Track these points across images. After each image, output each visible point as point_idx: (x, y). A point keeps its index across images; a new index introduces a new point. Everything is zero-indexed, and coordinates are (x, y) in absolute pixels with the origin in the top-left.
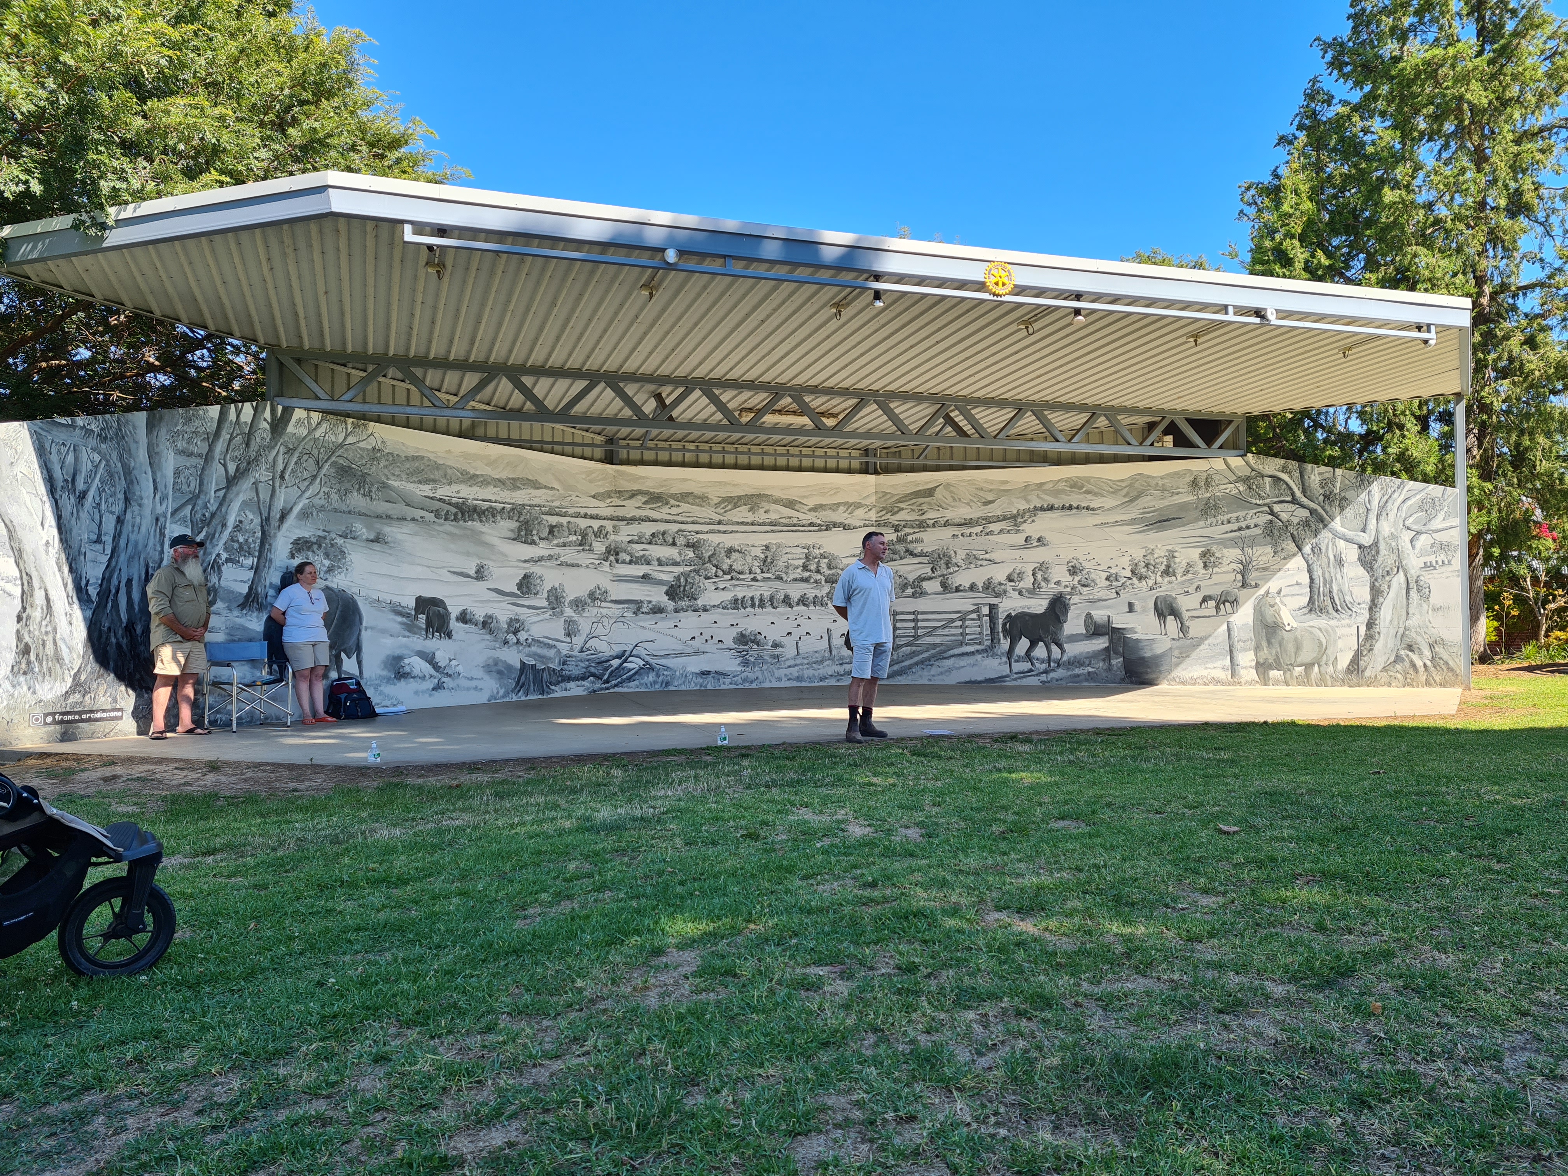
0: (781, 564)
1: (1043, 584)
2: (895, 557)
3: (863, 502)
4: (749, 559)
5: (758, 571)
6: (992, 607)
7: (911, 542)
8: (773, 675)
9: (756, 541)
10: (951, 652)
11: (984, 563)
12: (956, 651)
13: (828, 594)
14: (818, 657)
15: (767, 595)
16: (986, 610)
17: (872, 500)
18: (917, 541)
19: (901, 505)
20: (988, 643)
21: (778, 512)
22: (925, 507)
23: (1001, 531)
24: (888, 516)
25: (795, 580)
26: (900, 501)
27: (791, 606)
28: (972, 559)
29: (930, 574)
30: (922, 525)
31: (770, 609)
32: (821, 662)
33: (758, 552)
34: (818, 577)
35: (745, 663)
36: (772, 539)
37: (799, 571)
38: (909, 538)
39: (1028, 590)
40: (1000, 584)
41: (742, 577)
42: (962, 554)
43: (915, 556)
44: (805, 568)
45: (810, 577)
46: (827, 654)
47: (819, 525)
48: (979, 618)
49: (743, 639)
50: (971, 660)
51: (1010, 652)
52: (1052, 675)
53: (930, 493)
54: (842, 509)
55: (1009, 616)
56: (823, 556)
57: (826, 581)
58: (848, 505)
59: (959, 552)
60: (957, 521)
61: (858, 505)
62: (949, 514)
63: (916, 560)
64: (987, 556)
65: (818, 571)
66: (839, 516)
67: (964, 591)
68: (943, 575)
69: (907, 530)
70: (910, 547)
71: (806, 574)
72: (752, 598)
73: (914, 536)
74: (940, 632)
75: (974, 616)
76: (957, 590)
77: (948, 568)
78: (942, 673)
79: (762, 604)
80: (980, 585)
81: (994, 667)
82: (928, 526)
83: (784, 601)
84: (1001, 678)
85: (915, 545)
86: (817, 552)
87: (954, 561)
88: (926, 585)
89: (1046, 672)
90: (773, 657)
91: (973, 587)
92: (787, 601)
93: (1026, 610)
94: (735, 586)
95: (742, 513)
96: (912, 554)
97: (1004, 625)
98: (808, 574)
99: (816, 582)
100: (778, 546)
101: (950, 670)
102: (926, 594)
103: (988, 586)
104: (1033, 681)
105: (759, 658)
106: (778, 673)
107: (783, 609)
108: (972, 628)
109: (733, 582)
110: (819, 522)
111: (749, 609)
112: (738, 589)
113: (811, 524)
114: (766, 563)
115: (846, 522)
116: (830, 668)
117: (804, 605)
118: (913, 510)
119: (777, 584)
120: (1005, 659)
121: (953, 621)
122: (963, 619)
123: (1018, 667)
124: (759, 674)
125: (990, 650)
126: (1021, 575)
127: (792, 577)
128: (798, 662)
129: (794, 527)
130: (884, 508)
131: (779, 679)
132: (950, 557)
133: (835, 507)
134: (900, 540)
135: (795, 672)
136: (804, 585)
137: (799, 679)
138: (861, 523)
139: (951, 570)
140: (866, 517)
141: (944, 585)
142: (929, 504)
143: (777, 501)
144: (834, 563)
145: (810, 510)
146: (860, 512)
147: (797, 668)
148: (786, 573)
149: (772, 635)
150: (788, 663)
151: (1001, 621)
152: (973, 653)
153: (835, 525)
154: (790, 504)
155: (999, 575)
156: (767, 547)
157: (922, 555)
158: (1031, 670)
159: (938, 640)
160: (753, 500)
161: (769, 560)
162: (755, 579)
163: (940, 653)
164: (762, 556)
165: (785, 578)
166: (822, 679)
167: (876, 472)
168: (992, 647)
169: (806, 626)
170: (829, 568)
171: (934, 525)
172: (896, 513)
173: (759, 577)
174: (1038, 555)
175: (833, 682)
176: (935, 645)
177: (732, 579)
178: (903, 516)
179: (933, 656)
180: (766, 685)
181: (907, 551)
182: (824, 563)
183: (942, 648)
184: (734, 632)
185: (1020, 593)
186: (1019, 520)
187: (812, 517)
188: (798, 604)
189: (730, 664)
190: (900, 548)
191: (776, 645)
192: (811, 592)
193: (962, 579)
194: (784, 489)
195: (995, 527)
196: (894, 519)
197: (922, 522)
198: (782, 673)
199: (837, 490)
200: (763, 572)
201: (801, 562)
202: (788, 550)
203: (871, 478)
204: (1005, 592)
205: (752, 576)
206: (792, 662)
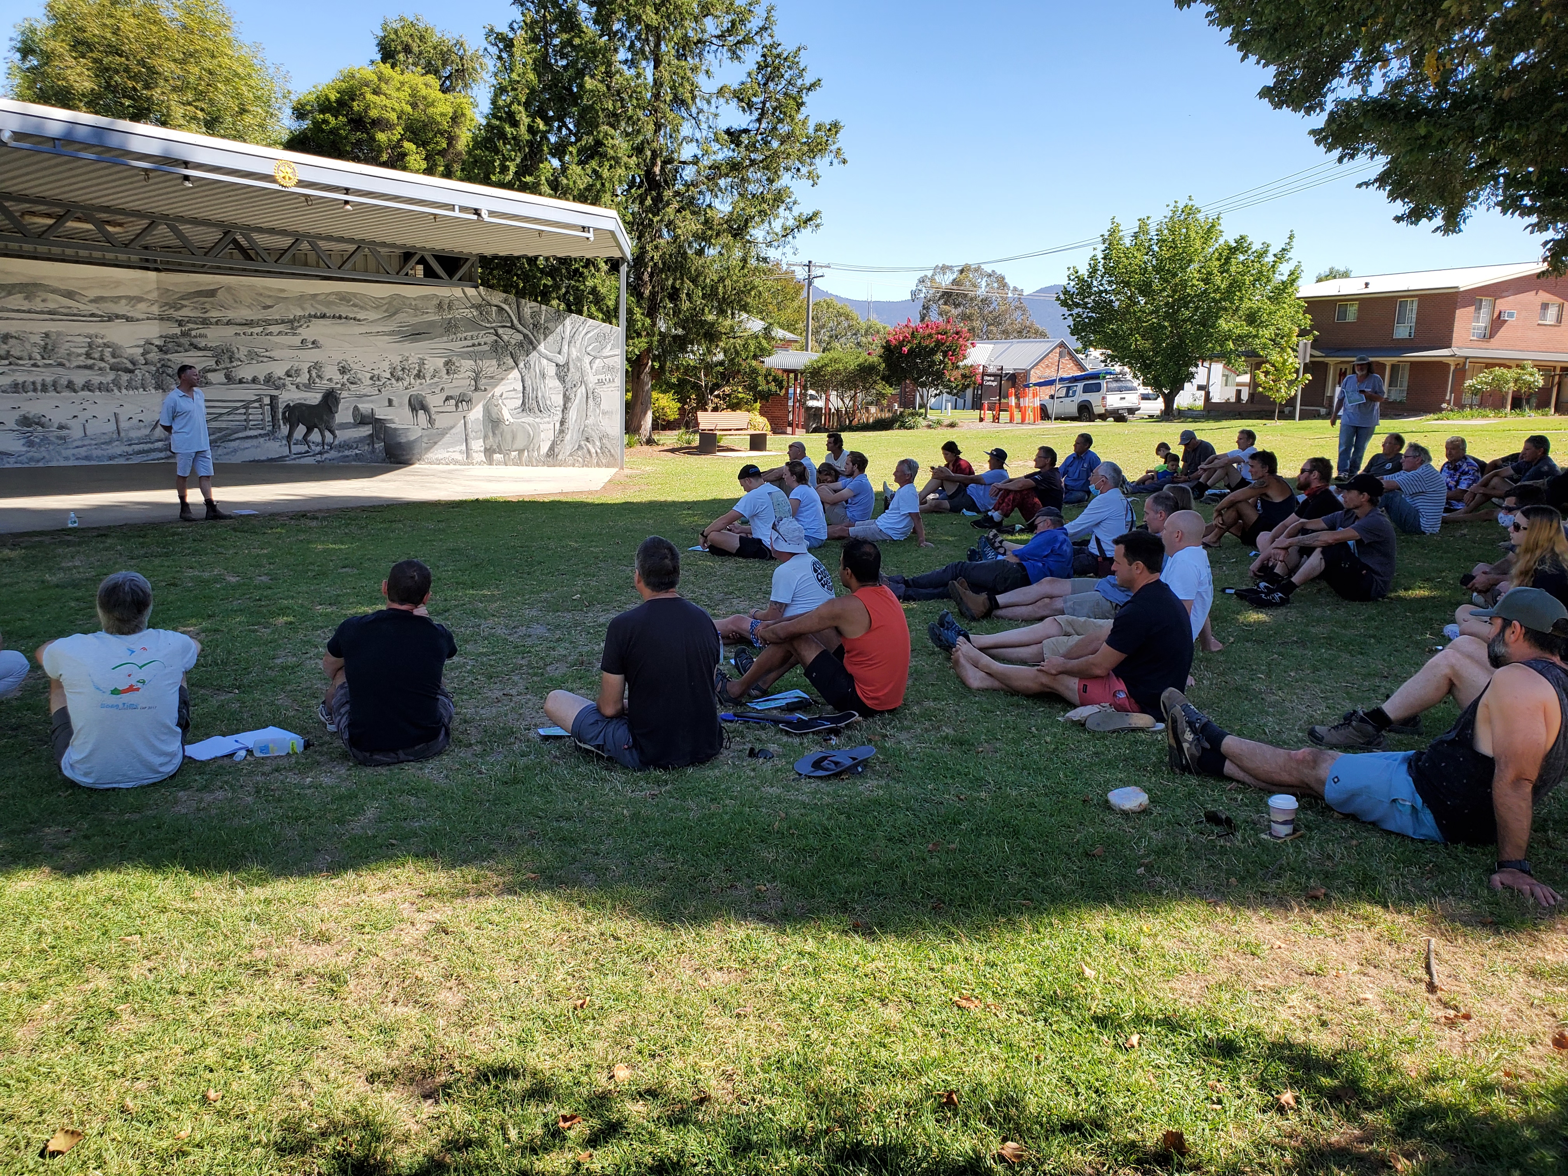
0: (62, 351)
1: (317, 380)
2: (180, 349)
3: (145, 297)
4: (28, 346)
5: (39, 357)
6: (273, 398)
7: (195, 337)
8: (59, 453)
9: (36, 328)
10: (236, 436)
11: (265, 359)
12: (241, 435)
13: (113, 381)
14: (107, 438)
15: (49, 380)
16: (267, 401)
17: (154, 295)
18: (201, 336)
19: (183, 302)
20: (270, 428)
21: (55, 302)
22: (207, 306)
23: (280, 333)
24: (171, 311)
25: (79, 367)
26: (182, 298)
27: (75, 391)
28: (253, 356)
29: (214, 366)
30: (205, 322)
31: (54, 394)
32: (110, 442)
33: (37, 339)
34: (103, 365)
35: (30, 444)
36: (52, 327)
37: (82, 358)
38: (193, 333)
39: (304, 385)
40: (280, 378)
41: (21, 362)
42: (244, 351)
43: (200, 349)
44: (88, 355)
45: (94, 364)
46: (115, 436)
47: (101, 316)
48: (261, 407)
49: (25, 421)
50: (255, 442)
51: (289, 436)
52: (325, 456)
53: (212, 293)
54: (123, 302)
55: (288, 406)
56: (106, 345)
57: (111, 369)
58: (130, 299)
59: (241, 348)
60: (238, 321)
61: (140, 299)
62: (231, 315)
63: (200, 353)
64: (267, 354)
65: (102, 360)
66: (122, 308)
67: (247, 383)
68: (227, 368)
69: (191, 326)
70: (194, 341)
71: (90, 362)
72: (34, 383)
73: (198, 331)
74: (225, 418)
75: (256, 405)
76: (241, 382)
77: (231, 362)
78: (227, 454)
79: (44, 388)
80: (262, 378)
81: (274, 448)
82: (211, 324)
83: (67, 387)
84: (282, 458)
85: (199, 339)
86: (100, 341)
87: (237, 356)
88: (210, 376)
89: (320, 453)
90: (60, 438)
91: (254, 380)
92: (70, 386)
93: (303, 401)
94: (14, 371)
95: (17, 301)
96: (196, 347)
97: (284, 413)
98: (93, 361)
99: (100, 369)
100: (59, 334)
101: (235, 451)
102: (211, 384)
103: (269, 380)
104: (309, 460)
105: (45, 439)
106: (65, 453)
107: (66, 394)
108: (255, 415)
109: (12, 367)
110: (100, 313)
111: (31, 394)
112: (18, 374)
113: (92, 315)
114: (47, 350)
115: (129, 314)
116: (118, 449)
117: (90, 390)
118: (196, 308)
119: (60, 370)
120: (284, 442)
121: (237, 408)
122: (246, 407)
123: (295, 449)
124: (45, 454)
125: (271, 435)
126: (298, 372)
127: (75, 364)
128: (86, 443)
129: (73, 316)
130: (166, 304)
131: (67, 458)
132: (233, 353)
133: (116, 299)
134: (184, 334)
135: (83, 452)
136: (87, 372)
137: (87, 458)
138: (144, 316)
139: (234, 364)
140: (150, 310)
141: (228, 377)
142: (212, 303)
143: (54, 291)
144: (118, 351)
145: (91, 301)
146: (142, 306)
147: (84, 449)
148: (69, 361)
149: (57, 417)
150: (76, 444)
151: (281, 410)
152: (256, 437)
153: (117, 317)
154: (69, 294)
155: (279, 370)
156: (47, 335)
157: (205, 349)
158: (308, 452)
159: (224, 425)
160: (29, 289)
161: (50, 347)
162: (35, 365)
163: (225, 436)
164: (42, 343)
165: (67, 364)
166: (111, 458)
167: (157, 270)
168: (273, 432)
169: (92, 410)
170: (114, 356)
171: (217, 323)
172: (179, 309)
173: (40, 363)
174: (312, 356)
175: (122, 461)
176: (220, 430)
177: (10, 364)
178: (185, 312)
179: (220, 438)
180: (54, 464)
181: (191, 344)
182: (107, 352)
183: (228, 431)
184: (17, 414)
185: (298, 387)
186: (296, 324)
187: (93, 308)
188: (83, 390)
189: (15, 445)
190: (184, 341)
191: (61, 427)
192: (96, 379)
193: (246, 372)
194: (62, 279)
195: (271, 329)
196: (177, 314)
197: (205, 319)
198: (69, 452)
199: (118, 284)
200: (43, 358)
201: (83, 350)
202: (69, 338)
203: (152, 275)
204: (284, 385)
205: (32, 362)
206: (79, 443)
